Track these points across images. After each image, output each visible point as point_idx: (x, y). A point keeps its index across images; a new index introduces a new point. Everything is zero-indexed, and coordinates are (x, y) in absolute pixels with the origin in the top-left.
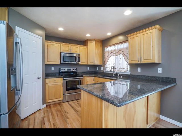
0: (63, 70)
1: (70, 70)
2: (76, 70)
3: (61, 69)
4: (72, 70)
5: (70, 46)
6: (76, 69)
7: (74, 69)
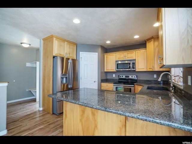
0: (122, 77)
1: (129, 77)
2: (135, 78)
3: (120, 76)
4: (130, 77)
5: (124, 53)
6: (135, 76)
7: (133, 76)
